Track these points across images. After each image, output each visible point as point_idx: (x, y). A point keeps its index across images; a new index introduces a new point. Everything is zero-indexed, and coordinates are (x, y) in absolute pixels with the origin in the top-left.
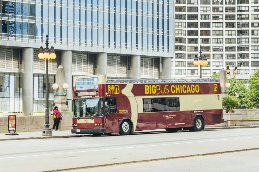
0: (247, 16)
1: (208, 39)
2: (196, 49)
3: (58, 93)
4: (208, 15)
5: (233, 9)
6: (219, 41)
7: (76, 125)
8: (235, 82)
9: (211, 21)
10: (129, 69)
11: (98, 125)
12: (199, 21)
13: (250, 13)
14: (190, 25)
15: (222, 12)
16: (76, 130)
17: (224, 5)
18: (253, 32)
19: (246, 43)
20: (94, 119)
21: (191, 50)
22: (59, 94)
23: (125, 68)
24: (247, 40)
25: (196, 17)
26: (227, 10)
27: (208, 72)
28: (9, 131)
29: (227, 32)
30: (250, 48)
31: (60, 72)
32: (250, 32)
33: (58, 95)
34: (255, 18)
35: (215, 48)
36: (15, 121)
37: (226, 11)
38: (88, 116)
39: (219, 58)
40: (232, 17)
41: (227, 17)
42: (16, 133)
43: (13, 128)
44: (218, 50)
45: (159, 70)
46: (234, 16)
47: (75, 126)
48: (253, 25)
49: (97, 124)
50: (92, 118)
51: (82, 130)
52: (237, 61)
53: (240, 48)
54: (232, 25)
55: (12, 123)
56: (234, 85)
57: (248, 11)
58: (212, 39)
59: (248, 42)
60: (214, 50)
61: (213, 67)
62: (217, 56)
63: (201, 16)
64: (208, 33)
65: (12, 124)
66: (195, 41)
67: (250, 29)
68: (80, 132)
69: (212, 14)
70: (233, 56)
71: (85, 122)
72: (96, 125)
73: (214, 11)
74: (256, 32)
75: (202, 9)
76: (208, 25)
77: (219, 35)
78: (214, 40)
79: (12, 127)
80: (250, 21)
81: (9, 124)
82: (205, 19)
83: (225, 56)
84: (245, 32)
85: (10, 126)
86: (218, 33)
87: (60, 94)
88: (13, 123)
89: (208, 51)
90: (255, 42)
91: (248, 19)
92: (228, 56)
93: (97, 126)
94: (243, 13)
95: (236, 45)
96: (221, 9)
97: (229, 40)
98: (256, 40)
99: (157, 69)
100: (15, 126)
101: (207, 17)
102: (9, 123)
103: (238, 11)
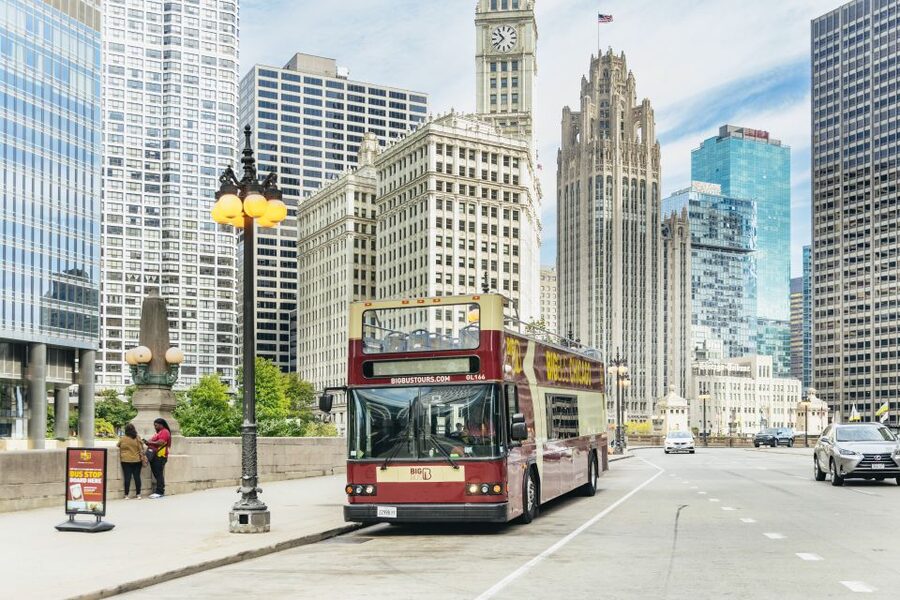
0: (176, 301)
1: (118, 331)
3: (152, 377)
4: (119, 296)
6: (135, 335)
7: (370, 490)
9: (124, 305)
10: (24, 366)
11: (485, 490)
12: (105, 304)
13: (181, 297)
15: (139, 293)
16: (376, 509)
17: (143, 284)
18: (184, 324)
19: (174, 339)
20: (462, 468)
22: (153, 380)
23: (19, 364)
24: (176, 336)
26: (147, 290)
27: (118, 379)
28: (71, 513)
30: (180, 347)
31: (157, 310)
32: (181, 324)
33: (147, 384)
34: (188, 306)
35: (128, 345)
36: (101, 474)
37: (146, 292)
38: (427, 455)
42: (105, 520)
43: (90, 503)
45: (73, 370)
47: (363, 493)
48: (184, 315)
49: (481, 488)
50: (455, 464)
51: (403, 508)
55: (84, 481)
57: (178, 294)
58: (124, 332)
59: (178, 339)
60: (127, 347)
61: (125, 373)
63: (108, 296)
64: (118, 322)
65: (83, 485)
67: (180, 319)
68: (395, 516)
69: (124, 295)
71: (418, 479)
72: (473, 489)
73: (127, 291)
74: (188, 325)
75: (109, 286)
76: (119, 311)
77: (134, 326)
78: (128, 334)
79: (87, 498)
80: (181, 308)
81: (68, 484)
82: (114, 301)
84: (173, 324)
85: (76, 491)
86: (133, 323)
87: (158, 380)
88: (91, 481)
89: (118, 348)
90: (187, 339)
91: (177, 305)
93: (480, 492)
94: (170, 296)
96: (137, 289)
98: (188, 336)
99: (71, 369)
100: (101, 494)
101: (116, 299)
102: (71, 480)
103: (164, 293)
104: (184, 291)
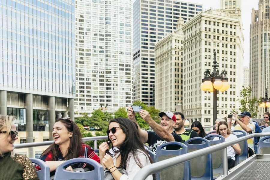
0: (110, 80)
1: (90, 91)
2: (84, 96)
5: (103, 76)
6: (96, 92)
8: (107, 114)
9: (92, 82)
12: (85, 81)
14: (80, 83)
15: (98, 77)
17: (98, 74)
18: (114, 89)
19: (110, 94)
21: (81, 97)
25: (83, 79)
26: (100, 76)
27: (90, 108)
29: (100, 88)
30: (112, 97)
32: (112, 89)
34: (115, 82)
35: (94, 96)
39: (96, 101)
40: (103, 80)
41: (101, 80)
44: (95, 97)
45: (66, 106)
46: (104, 80)
48: (113, 85)
52: (105, 103)
53: (107, 97)
54: (102, 84)
56: (107, 116)
57: (111, 78)
58: (92, 91)
60: (93, 97)
61: (93, 106)
62: (95, 100)
63: (86, 79)
64: (90, 88)
66: (83, 92)
67: (112, 87)
69: (92, 78)
70: (104, 101)
74: (115, 89)
75: (87, 75)
76: (90, 84)
77: (96, 89)
78: (94, 92)
80: (112, 83)
83: (99, 100)
84: (110, 88)
86: (95, 88)
89: (90, 97)
91: (111, 81)
92: (101, 101)
94: (108, 78)
95: (105, 95)
96: (96, 76)
97: (101, 92)
98: (115, 93)
101: (89, 79)
103: (106, 77)
104: (114, 77)
